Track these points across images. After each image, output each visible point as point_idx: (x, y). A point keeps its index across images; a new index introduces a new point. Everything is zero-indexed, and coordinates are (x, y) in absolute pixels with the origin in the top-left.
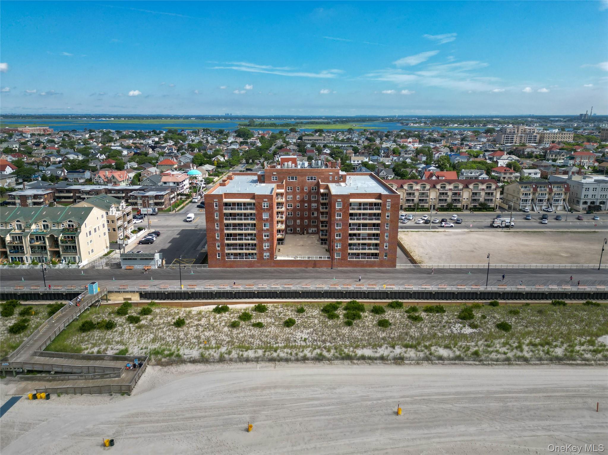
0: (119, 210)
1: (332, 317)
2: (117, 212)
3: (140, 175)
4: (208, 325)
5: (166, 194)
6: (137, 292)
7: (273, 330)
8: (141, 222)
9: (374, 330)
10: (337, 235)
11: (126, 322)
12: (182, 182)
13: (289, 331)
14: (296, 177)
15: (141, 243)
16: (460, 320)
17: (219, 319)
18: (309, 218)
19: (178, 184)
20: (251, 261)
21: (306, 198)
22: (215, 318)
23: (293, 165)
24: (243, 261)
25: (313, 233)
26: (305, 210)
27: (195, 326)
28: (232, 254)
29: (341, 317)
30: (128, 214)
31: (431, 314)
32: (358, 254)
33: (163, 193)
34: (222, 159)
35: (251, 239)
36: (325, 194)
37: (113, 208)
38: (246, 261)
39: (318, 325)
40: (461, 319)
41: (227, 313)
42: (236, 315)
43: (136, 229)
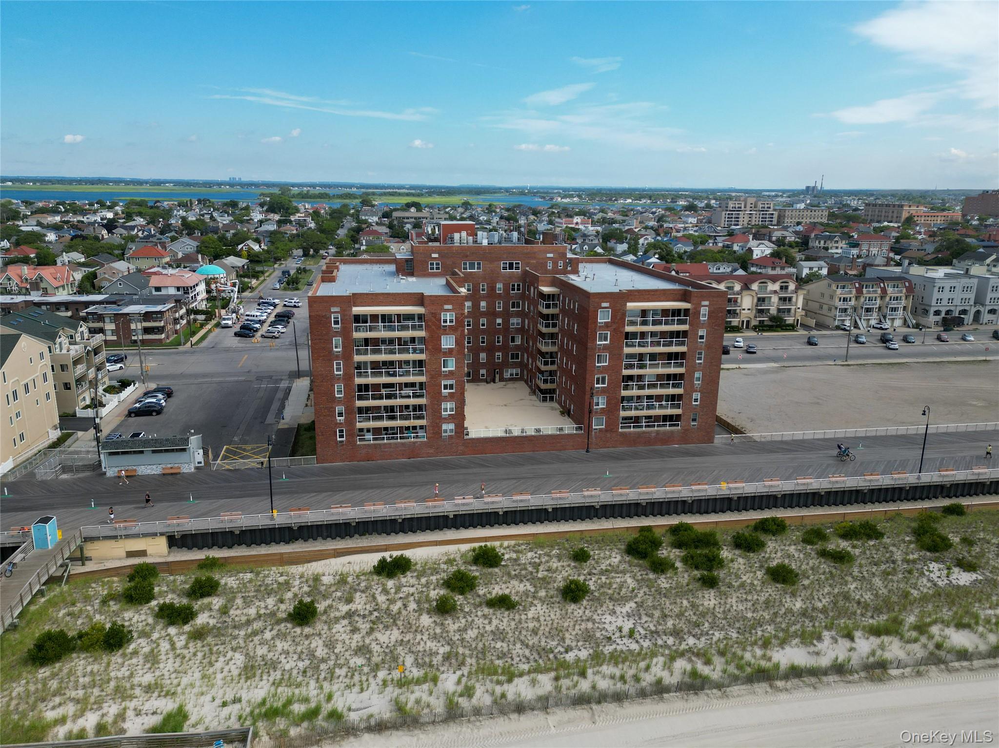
0: (75, 343)
1: (660, 567)
2: (72, 347)
3: (94, 275)
4: (376, 614)
5: (168, 310)
6: (162, 534)
7: (541, 612)
8: (121, 368)
9: (773, 594)
10: (598, 380)
11: (156, 623)
12: (194, 287)
13: (581, 612)
14: (479, 264)
15: (134, 413)
16: (928, 554)
17: (396, 593)
18: (504, 348)
19: (186, 290)
20: (414, 443)
21: (499, 307)
22: (385, 591)
23: (471, 238)
24: (396, 444)
25: (511, 379)
26: (498, 332)
27: (344, 618)
28: (368, 431)
29: (678, 564)
30: (96, 351)
31: (859, 543)
32: (637, 419)
33: (159, 308)
34: (256, 247)
35: (415, 396)
36: (553, 295)
37: (63, 338)
38: (403, 444)
39: (642, 592)
40: (929, 550)
41: (409, 574)
42: (434, 578)
43: (115, 383)
